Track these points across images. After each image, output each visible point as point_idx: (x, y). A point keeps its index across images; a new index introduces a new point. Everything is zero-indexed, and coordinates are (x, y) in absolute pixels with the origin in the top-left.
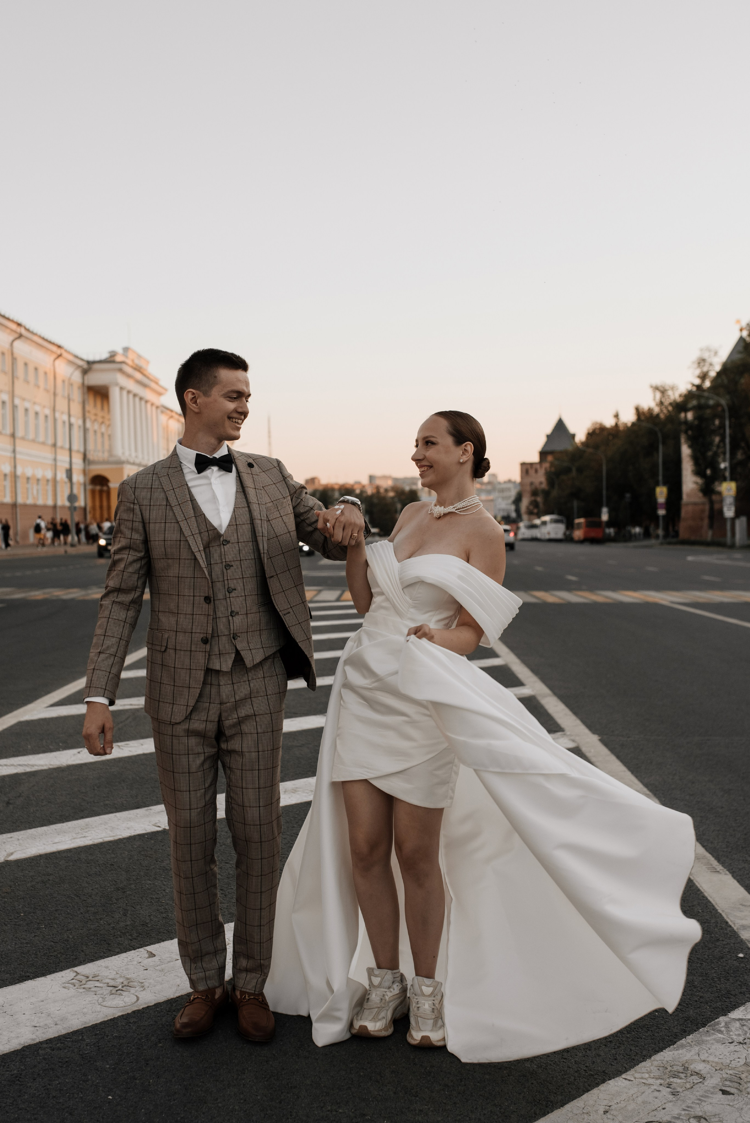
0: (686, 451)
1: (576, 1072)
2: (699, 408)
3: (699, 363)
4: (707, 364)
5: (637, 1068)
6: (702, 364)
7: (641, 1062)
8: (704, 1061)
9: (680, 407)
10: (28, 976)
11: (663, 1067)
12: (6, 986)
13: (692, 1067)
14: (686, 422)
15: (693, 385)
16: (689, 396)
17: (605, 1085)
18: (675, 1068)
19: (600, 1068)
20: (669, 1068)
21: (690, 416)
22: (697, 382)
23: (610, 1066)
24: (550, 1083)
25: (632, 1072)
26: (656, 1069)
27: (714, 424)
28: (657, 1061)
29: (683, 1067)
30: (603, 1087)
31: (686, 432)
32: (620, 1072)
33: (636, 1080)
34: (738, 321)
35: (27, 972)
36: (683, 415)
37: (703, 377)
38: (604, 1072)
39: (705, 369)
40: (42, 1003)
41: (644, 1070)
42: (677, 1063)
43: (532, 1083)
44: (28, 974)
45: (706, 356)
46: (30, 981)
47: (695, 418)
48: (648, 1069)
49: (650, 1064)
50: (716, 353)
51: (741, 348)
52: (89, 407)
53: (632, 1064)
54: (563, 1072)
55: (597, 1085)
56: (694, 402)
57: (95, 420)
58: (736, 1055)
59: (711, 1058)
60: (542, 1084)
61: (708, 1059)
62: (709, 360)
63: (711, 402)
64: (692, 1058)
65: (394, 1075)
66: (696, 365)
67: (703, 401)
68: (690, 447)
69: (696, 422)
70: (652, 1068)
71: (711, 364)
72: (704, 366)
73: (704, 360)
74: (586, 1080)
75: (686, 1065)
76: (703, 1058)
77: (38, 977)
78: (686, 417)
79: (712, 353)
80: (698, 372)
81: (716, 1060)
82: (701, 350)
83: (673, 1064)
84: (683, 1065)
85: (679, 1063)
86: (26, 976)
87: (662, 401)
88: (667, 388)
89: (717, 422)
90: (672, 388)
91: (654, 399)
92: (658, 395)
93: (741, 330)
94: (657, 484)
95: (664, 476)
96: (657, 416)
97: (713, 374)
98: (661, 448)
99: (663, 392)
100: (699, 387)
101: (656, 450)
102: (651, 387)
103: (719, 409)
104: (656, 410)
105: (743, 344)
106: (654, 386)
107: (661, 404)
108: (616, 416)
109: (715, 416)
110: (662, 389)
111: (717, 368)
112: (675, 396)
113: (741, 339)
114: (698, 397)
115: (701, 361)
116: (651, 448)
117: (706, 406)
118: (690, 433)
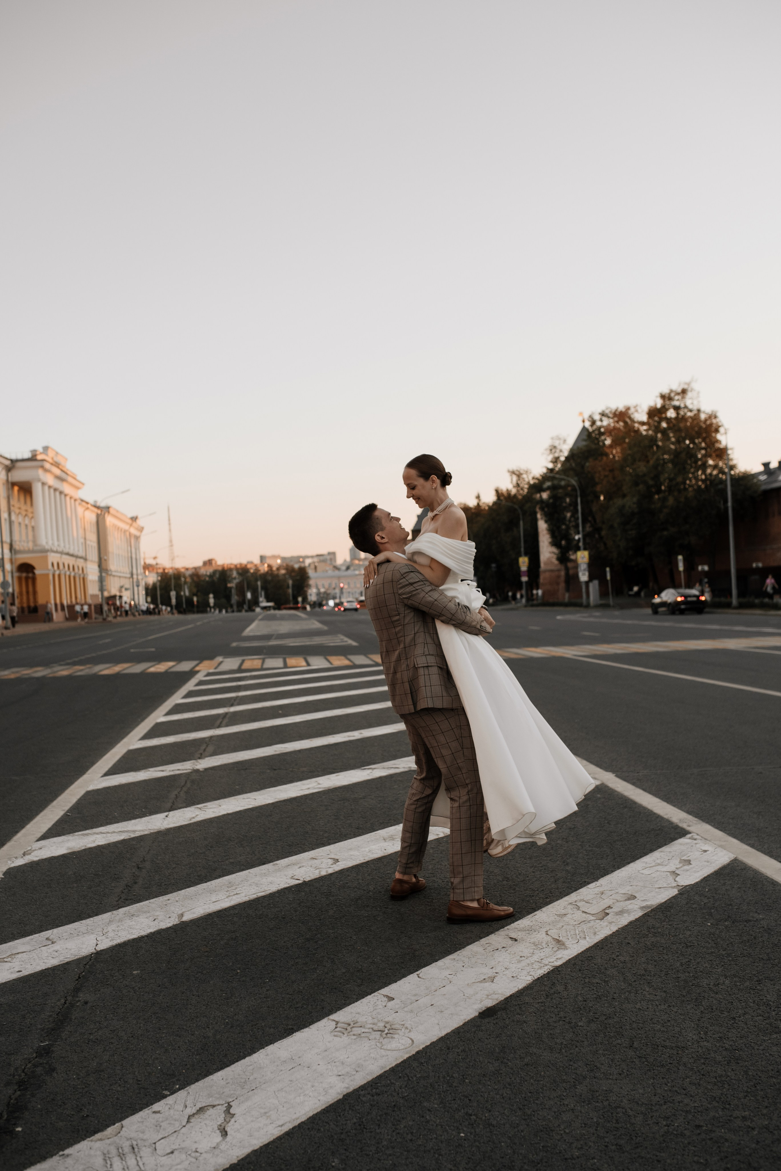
0: (542, 525)
2: (553, 488)
3: (551, 450)
4: (558, 451)
6: (553, 451)
9: (537, 487)
14: (541, 501)
15: (548, 469)
16: (545, 478)
21: (545, 495)
22: (551, 466)
27: (566, 503)
31: (542, 509)
34: (581, 414)
36: (538, 496)
37: (555, 460)
39: (556, 455)
45: (556, 443)
47: (550, 497)
50: (565, 441)
51: (585, 437)
52: (14, 502)
56: (548, 484)
57: (19, 513)
62: (559, 447)
63: (563, 483)
66: (549, 452)
67: (556, 482)
68: (546, 522)
69: (551, 501)
71: (561, 451)
72: (555, 452)
73: (555, 447)
78: (541, 496)
79: (562, 442)
80: (550, 457)
82: (552, 438)
87: (519, 482)
88: (522, 472)
89: (568, 500)
90: (527, 472)
91: (512, 482)
92: (515, 478)
93: (584, 421)
94: (519, 555)
95: (525, 548)
96: (515, 495)
97: (563, 459)
98: (521, 523)
99: (519, 476)
100: (551, 470)
101: (517, 525)
102: (509, 471)
103: (569, 488)
104: (514, 491)
105: (586, 433)
106: (511, 470)
107: (518, 485)
108: (478, 497)
109: (567, 495)
110: (517, 473)
111: (566, 454)
112: (529, 479)
113: (584, 429)
114: (552, 479)
115: (553, 448)
116: (513, 523)
117: (561, 487)
118: (546, 509)
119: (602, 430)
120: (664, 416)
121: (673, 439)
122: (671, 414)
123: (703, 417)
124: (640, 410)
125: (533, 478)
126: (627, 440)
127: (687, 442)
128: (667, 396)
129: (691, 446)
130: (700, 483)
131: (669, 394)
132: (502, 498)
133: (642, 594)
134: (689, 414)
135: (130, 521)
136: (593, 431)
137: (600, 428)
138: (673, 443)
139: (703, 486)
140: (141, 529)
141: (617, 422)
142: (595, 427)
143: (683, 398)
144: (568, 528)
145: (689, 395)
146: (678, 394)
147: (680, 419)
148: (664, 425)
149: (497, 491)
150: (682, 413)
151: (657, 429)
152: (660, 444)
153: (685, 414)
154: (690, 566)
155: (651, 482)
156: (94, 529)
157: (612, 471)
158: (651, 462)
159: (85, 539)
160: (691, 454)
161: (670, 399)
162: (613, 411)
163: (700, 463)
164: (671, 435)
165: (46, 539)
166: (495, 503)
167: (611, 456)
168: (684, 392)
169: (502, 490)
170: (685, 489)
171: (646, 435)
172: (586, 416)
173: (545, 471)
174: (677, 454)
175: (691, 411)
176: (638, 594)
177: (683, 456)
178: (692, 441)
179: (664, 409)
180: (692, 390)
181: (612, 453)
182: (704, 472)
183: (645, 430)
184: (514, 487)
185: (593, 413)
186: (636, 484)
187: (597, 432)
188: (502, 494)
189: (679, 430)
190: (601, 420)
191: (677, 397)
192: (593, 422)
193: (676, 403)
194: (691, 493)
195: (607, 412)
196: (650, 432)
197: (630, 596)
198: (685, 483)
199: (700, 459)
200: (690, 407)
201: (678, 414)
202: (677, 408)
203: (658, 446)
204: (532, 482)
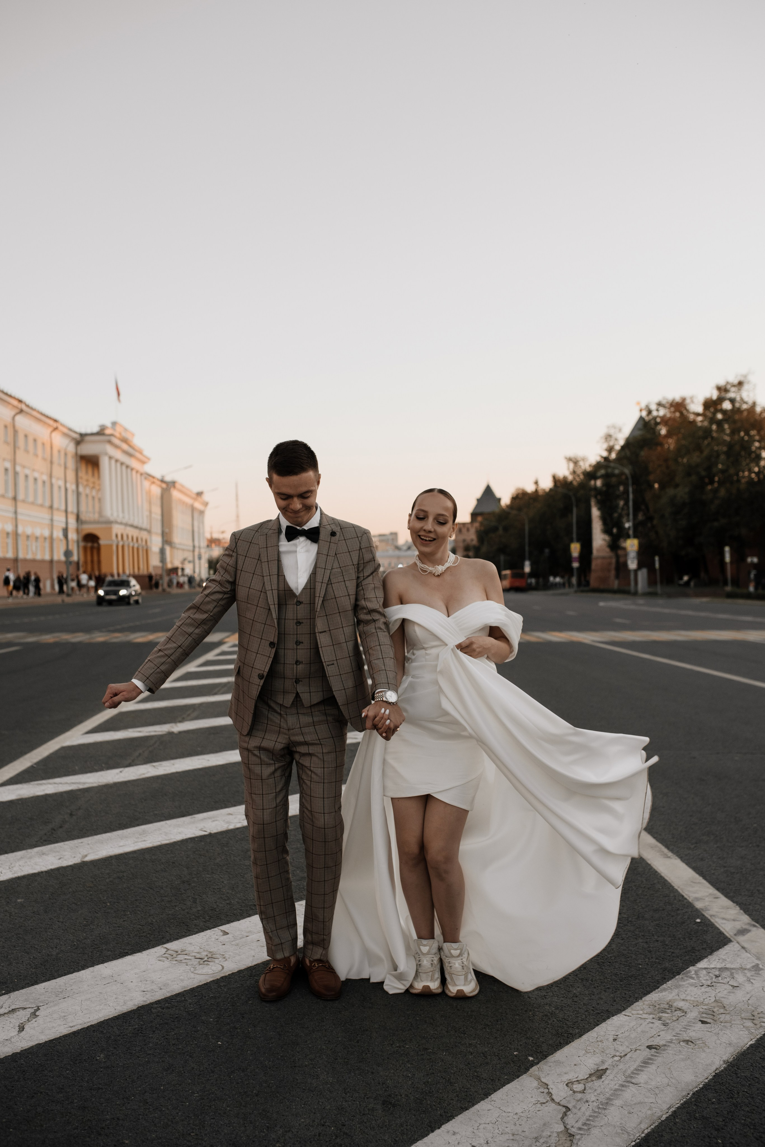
0: (595, 512)
1: (586, 1011)
2: (606, 477)
3: (606, 438)
4: (613, 439)
5: (632, 1006)
6: (609, 439)
7: (635, 1002)
8: (683, 1000)
9: (591, 475)
10: (127, 953)
11: (653, 1005)
12: (110, 961)
13: (675, 1004)
14: (595, 488)
15: (602, 457)
16: (598, 466)
17: (610, 1020)
18: (662, 1006)
19: (604, 1008)
20: (658, 1006)
21: (599, 483)
22: (605, 454)
23: (611, 1006)
24: (567, 1020)
25: (629, 1009)
26: (647, 1007)
27: (619, 490)
28: (647, 1001)
29: (668, 1005)
30: (609, 1022)
31: (595, 497)
32: (620, 1010)
33: (634, 1015)
35: (125, 949)
36: (592, 482)
37: (610, 450)
38: (607, 1010)
39: (611, 443)
40: (144, 973)
41: (638, 1008)
42: (663, 1002)
43: (553, 1021)
44: (126, 951)
45: (612, 432)
46: (129, 956)
47: (604, 485)
48: (641, 1007)
49: (642, 1003)
50: (620, 430)
51: (642, 427)
52: (82, 474)
53: (629, 1004)
54: (575, 1012)
55: (604, 1020)
56: (602, 472)
57: (87, 485)
58: (707, 995)
59: (688, 998)
60: (561, 1021)
61: (686, 999)
62: (614, 436)
63: (617, 471)
64: (674, 998)
65: (443, 1019)
66: (604, 440)
67: (609, 470)
68: (599, 509)
69: (604, 489)
70: (644, 1006)
71: (616, 440)
72: (610, 441)
73: (610, 435)
74: (595, 1017)
75: (670, 1003)
76: (682, 998)
77: (136, 953)
78: (595, 483)
79: (617, 430)
80: (605, 446)
81: (693, 999)
82: (608, 427)
83: (659, 1003)
84: (667, 1004)
85: (664, 1002)
86: (125, 953)
87: (575, 470)
88: (579, 459)
89: (621, 488)
90: (584, 459)
91: (568, 469)
92: (572, 465)
93: (641, 410)
94: (572, 541)
95: (578, 534)
96: (571, 483)
97: (618, 447)
98: (575, 510)
99: (576, 462)
100: (606, 459)
101: (571, 511)
102: (566, 458)
103: (624, 477)
104: (570, 478)
105: (642, 422)
106: (568, 457)
107: (574, 472)
108: (536, 483)
109: (620, 483)
110: (575, 460)
111: (622, 442)
112: (586, 466)
113: (641, 418)
114: (606, 467)
115: (608, 437)
116: (567, 510)
117: (613, 475)
118: (599, 497)
119: (658, 420)
120: (719, 407)
121: (728, 431)
122: (727, 405)
123: (758, 409)
124: (695, 400)
125: (590, 466)
126: (683, 431)
127: (742, 434)
128: (723, 388)
129: (746, 438)
130: (753, 475)
131: (725, 386)
132: (558, 484)
133: (692, 584)
134: (745, 407)
135: (194, 496)
136: (650, 421)
137: (655, 418)
138: (727, 435)
139: (756, 479)
140: (206, 504)
141: (674, 412)
142: (650, 417)
143: (739, 390)
144: (620, 516)
145: (746, 387)
146: (734, 386)
147: (736, 411)
148: (719, 416)
149: (554, 477)
150: (737, 405)
151: (713, 420)
152: (715, 435)
153: (741, 406)
154: (739, 557)
155: (703, 473)
156: (159, 502)
157: (666, 460)
158: (706, 452)
159: (150, 512)
160: (745, 446)
161: (726, 391)
162: (670, 402)
163: (753, 456)
164: (726, 426)
165: (112, 511)
166: (551, 490)
167: (666, 446)
168: (740, 384)
169: (559, 477)
170: (738, 481)
171: (701, 428)
172: (643, 405)
173: (598, 459)
174: (730, 446)
175: (746, 403)
176: (687, 583)
177: (737, 448)
178: (747, 433)
179: (720, 400)
180: (748, 382)
181: (667, 443)
182: (758, 465)
183: (701, 421)
184: (571, 474)
185: (649, 403)
186: (689, 474)
187: (653, 422)
188: (559, 481)
189: (735, 422)
190: (657, 410)
191: (733, 389)
192: (650, 412)
193: (731, 395)
194: (743, 486)
195: (664, 402)
196: (706, 424)
197: (680, 585)
198: (737, 475)
199: (754, 452)
200: (746, 399)
201: (733, 406)
202: (732, 401)
203: (712, 438)
204: (589, 469)
